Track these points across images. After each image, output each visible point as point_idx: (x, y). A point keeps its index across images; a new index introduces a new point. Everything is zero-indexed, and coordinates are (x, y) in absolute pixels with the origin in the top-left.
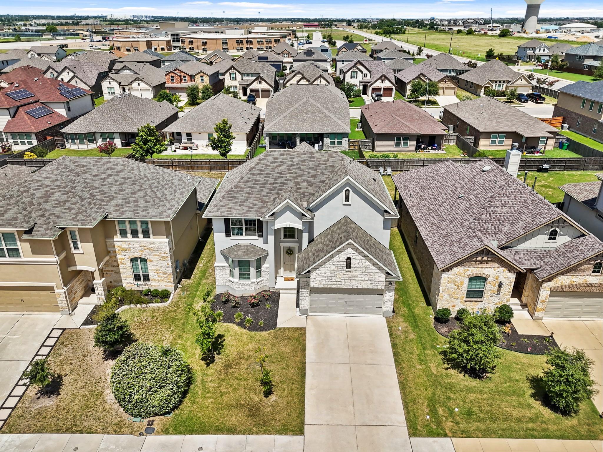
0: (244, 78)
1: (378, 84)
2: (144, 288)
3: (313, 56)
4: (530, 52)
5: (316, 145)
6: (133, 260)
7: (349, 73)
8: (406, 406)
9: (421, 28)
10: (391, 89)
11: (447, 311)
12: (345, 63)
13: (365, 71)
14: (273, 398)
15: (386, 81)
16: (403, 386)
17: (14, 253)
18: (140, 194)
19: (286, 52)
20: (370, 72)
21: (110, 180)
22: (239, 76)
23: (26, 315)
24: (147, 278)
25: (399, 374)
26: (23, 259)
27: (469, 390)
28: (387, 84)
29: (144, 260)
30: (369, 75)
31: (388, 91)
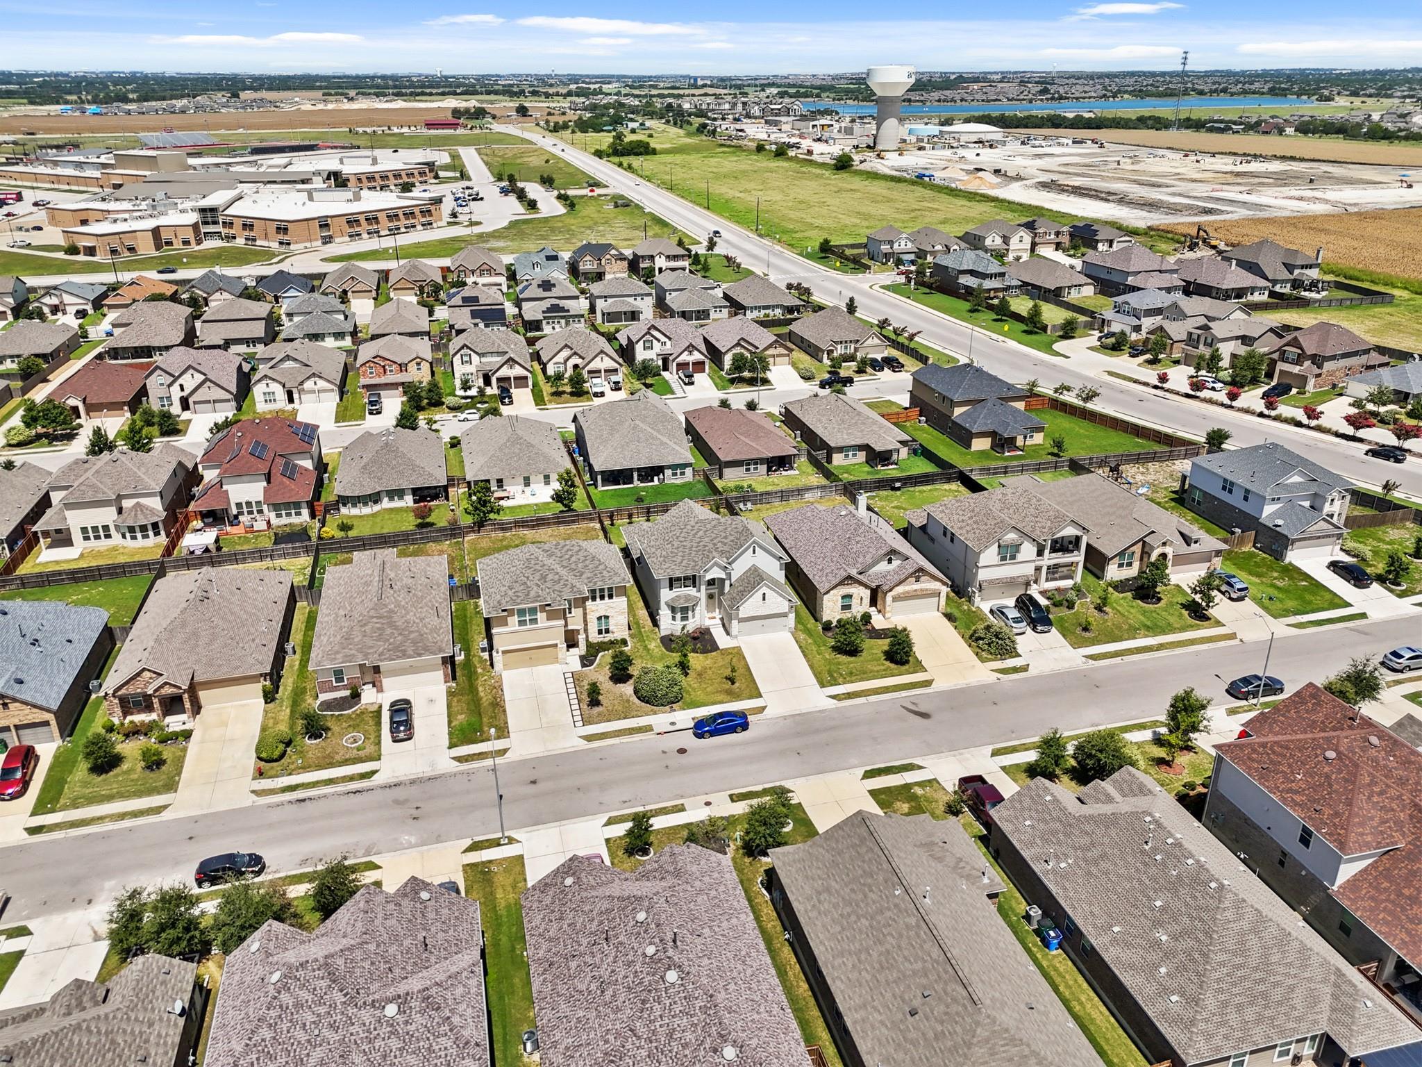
0: (483, 360)
1: (685, 357)
2: (606, 640)
3: (554, 289)
4: (885, 248)
5: (656, 478)
6: (599, 618)
7: (641, 343)
8: (815, 676)
10: (703, 363)
11: (829, 622)
13: (663, 339)
14: (737, 685)
15: (696, 353)
16: (811, 667)
17: (534, 621)
18: (601, 567)
19: (485, 267)
20: (670, 339)
22: (475, 358)
23: (534, 668)
24: (607, 631)
25: (808, 661)
26: (540, 625)
28: (697, 356)
29: (607, 617)
30: (668, 343)
31: (699, 366)
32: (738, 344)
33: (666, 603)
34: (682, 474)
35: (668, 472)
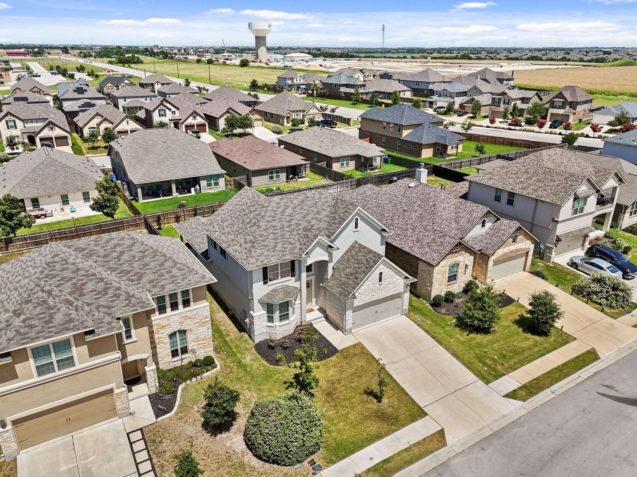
1: (190, 121)
2: (185, 362)
3: (86, 93)
4: (289, 82)
5: (193, 189)
6: (172, 336)
7: (157, 111)
9: (154, 57)
12: (128, 100)
13: (173, 109)
15: (198, 117)
16: (454, 355)
19: (36, 89)
20: (178, 109)
21: (125, 257)
23: (76, 435)
24: (185, 350)
25: (447, 349)
26: (78, 366)
27: (492, 343)
28: (199, 120)
29: (183, 332)
30: (177, 112)
31: (201, 127)
32: (227, 112)
33: (261, 302)
34: (216, 184)
35: (203, 183)
